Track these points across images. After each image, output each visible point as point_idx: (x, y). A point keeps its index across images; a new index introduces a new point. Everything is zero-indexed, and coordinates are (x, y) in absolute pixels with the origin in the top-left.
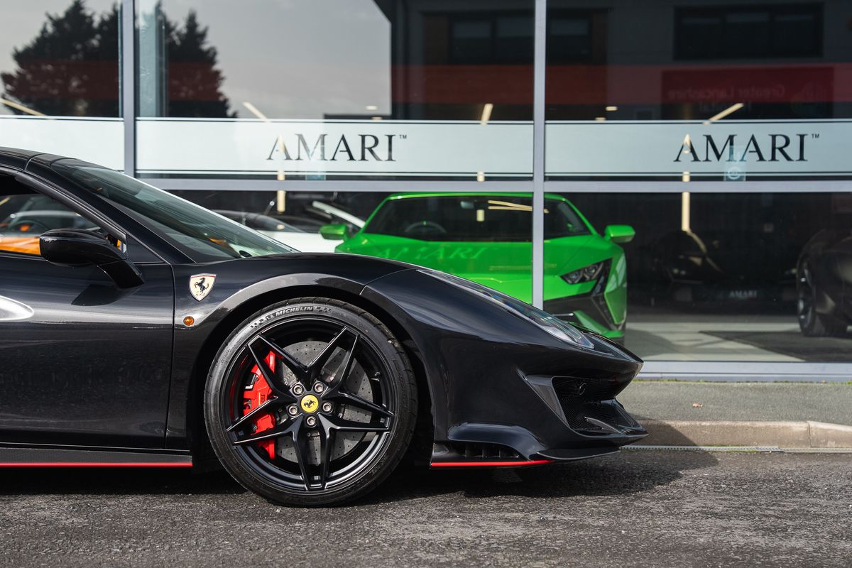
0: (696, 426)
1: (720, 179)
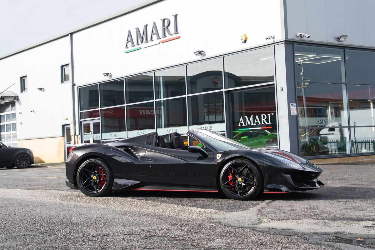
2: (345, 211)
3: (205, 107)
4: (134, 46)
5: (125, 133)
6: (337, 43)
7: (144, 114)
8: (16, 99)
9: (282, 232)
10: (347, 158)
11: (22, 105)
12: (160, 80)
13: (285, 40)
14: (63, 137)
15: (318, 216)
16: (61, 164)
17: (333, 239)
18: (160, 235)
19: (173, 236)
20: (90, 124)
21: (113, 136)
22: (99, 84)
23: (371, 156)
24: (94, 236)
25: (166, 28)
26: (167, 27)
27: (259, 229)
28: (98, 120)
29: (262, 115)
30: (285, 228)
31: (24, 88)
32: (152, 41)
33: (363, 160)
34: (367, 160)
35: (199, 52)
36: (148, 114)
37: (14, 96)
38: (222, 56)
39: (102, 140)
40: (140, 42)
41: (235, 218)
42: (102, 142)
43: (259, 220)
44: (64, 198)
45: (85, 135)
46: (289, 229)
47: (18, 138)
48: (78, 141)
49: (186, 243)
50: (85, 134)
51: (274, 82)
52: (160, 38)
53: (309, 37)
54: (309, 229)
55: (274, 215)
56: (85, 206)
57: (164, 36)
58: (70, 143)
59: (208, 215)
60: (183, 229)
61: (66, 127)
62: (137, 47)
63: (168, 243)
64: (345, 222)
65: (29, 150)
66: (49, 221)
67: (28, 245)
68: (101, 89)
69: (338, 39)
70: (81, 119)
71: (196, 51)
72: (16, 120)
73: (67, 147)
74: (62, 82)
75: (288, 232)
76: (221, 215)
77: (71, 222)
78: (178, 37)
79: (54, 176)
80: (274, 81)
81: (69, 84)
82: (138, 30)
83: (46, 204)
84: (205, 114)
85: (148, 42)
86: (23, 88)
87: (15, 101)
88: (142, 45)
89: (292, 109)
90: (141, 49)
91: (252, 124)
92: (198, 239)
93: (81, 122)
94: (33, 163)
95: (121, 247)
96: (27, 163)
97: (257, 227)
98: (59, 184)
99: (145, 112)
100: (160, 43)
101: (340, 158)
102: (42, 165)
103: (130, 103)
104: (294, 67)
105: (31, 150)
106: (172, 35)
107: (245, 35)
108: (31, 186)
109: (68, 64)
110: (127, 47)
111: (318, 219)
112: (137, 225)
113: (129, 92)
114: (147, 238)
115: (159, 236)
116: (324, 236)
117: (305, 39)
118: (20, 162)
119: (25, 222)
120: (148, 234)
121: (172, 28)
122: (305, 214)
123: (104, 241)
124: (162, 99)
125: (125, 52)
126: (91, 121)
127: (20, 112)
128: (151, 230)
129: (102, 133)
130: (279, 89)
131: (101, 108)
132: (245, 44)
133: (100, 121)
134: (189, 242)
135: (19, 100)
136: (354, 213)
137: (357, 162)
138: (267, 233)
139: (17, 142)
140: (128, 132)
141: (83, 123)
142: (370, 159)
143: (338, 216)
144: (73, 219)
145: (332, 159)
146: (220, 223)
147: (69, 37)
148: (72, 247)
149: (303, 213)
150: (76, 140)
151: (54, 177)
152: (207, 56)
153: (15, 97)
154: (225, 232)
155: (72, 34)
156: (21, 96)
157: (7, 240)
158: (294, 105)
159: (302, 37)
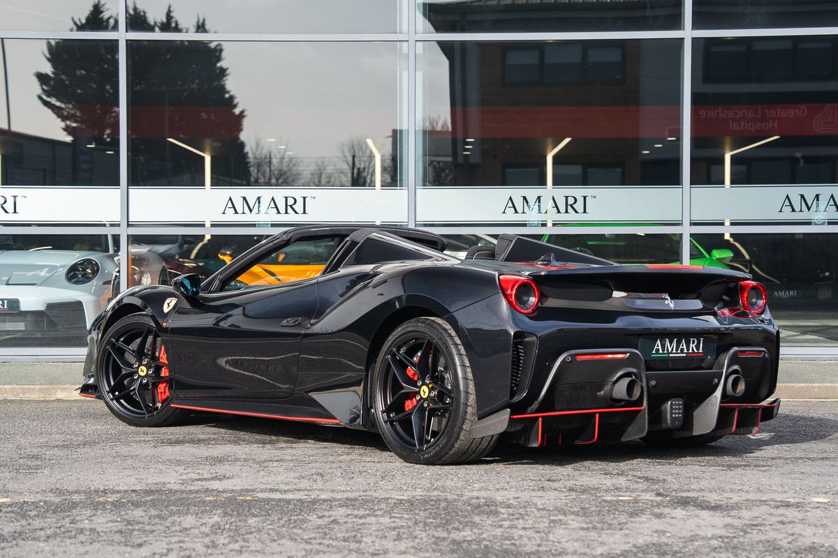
0: (809, 386)
1: (809, 224)
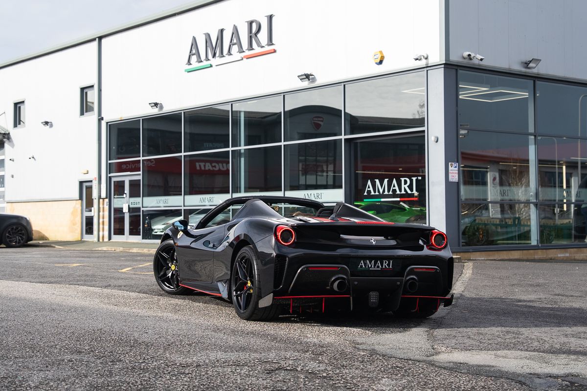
2: (566, 340)
3: (300, 161)
4: (202, 61)
5: (180, 198)
6: (524, 70)
7: (203, 168)
8: (6, 136)
9: (480, 371)
10: (531, 251)
11: (15, 147)
12: (240, 117)
13: (444, 62)
14: (80, 201)
15: (526, 345)
16: (75, 244)
17: (566, 385)
18: (288, 368)
19: (310, 371)
20: (123, 182)
21: (162, 202)
22: (141, 119)
23: (569, 249)
24: (184, 366)
25: (253, 36)
26: (256, 34)
27: (440, 365)
28: (138, 176)
29: (403, 179)
30: (482, 364)
31: (20, 121)
32: (231, 54)
33: (556, 256)
34: (562, 255)
35: (305, 75)
36: (209, 169)
37: (3, 132)
38: (343, 84)
39: (143, 207)
40: (210, 56)
41: (394, 343)
42: (143, 211)
43: (433, 349)
44: (106, 301)
45: (115, 200)
46: (488, 366)
47: (7, 198)
48: (103, 208)
49: (335, 383)
50: (116, 197)
51: (425, 128)
52: (244, 52)
53: (481, 60)
54: (522, 367)
55: (454, 341)
56: (146, 314)
57: (251, 47)
58: (91, 211)
59: (350, 338)
60: (320, 359)
61: (85, 185)
62: (205, 63)
63: (307, 382)
64: (573, 357)
65: (26, 218)
66: (100, 338)
67: (86, 377)
68: (145, 127)
69: (526, 64)
70: (110, 174)
71: (300, 74)
72: (4, 171)
73: (86, 217)
74: (82, 114)
75: (490, 371)
76: (370, 338)
77: (136, 341)
78: (273, 51)
79: (74, 263)
80: (424, 126)
81: (92, 117)
82: (208, 36)
83: (83, 309)
84: (300, 172)
85: (224, 56)
86: (17, 121)
87: (5, 140)
88: (214, 61)
89: (451, 171)
90: (211, 66)
91: (386, 193)
92: (353, 377)
93: (110, 178)
94: (31, 240)
95: (236, 387)
96: (22, 239)
97: (435, 360)
98: (87, 276)
99: (205, 166)
100: (242, 59)
101: (521, 251)
102: (46, 244)
103: (189, 152)
104: (457, 106)
105: (28, 219)
106: (263, 47)
107: (381, 52)
108: (43, 277)
109: (92, 86)
110: (189, 63)
111: (527, 350)
112: (242, 349)
113: (190, 134)
114: (270, 372)
115: (286, 370)
116: (551, 379)
117: (476, 62)
118: (11, 238)
119: (63, 337)
120: (268, 366)
121: (263, 36)
122: (503, 341)
123: (204, 375)
124: (243, 148)
125: (186, 71)
126: (127, 178)
127: (11, 158)
128: (269, 360)
129: (143, 196)
130: (432, 139)
131: (143, 157)
132: (380, 65)
133: (140, 178)
134: (339, 382)
135: (10, 140)
136: (582, 342)
137: (547, 258)
138: (456, 371)
139: (5, 205)
140: (186, 197)
141: (113, 180)
142: (567, 255)
143: (558, 346)
144: (136, 335)
145: (509, 252)
146: (373, 352)
147: (96, 43)
148: (159, 384)
149: (499, 340)
150: (101, 206)
151: (75, 265)
152: (319, 82)
153: (5, 134)
154: (390, 366)
155: (100, 38)
156: (14, 133)
157: (47, 367)
158: (455, 165)
159: (471, 59)
